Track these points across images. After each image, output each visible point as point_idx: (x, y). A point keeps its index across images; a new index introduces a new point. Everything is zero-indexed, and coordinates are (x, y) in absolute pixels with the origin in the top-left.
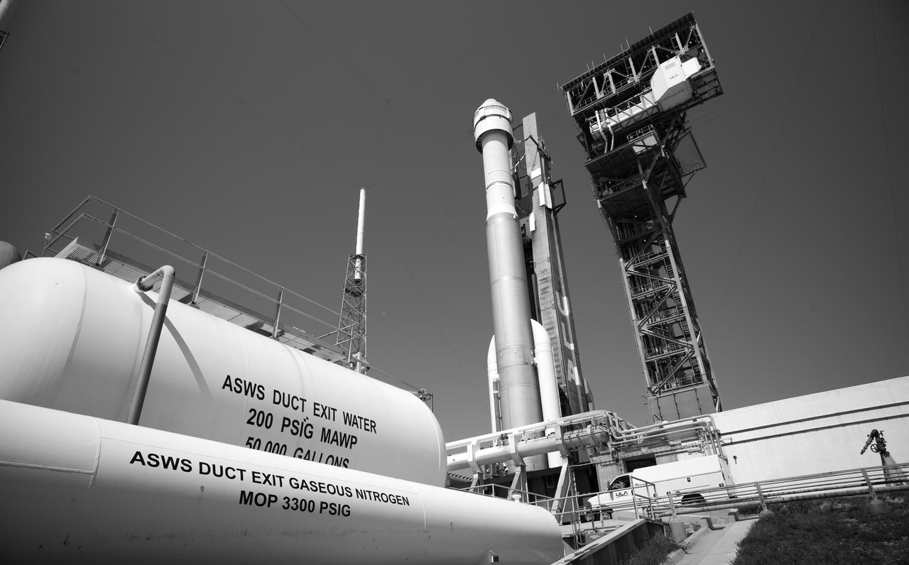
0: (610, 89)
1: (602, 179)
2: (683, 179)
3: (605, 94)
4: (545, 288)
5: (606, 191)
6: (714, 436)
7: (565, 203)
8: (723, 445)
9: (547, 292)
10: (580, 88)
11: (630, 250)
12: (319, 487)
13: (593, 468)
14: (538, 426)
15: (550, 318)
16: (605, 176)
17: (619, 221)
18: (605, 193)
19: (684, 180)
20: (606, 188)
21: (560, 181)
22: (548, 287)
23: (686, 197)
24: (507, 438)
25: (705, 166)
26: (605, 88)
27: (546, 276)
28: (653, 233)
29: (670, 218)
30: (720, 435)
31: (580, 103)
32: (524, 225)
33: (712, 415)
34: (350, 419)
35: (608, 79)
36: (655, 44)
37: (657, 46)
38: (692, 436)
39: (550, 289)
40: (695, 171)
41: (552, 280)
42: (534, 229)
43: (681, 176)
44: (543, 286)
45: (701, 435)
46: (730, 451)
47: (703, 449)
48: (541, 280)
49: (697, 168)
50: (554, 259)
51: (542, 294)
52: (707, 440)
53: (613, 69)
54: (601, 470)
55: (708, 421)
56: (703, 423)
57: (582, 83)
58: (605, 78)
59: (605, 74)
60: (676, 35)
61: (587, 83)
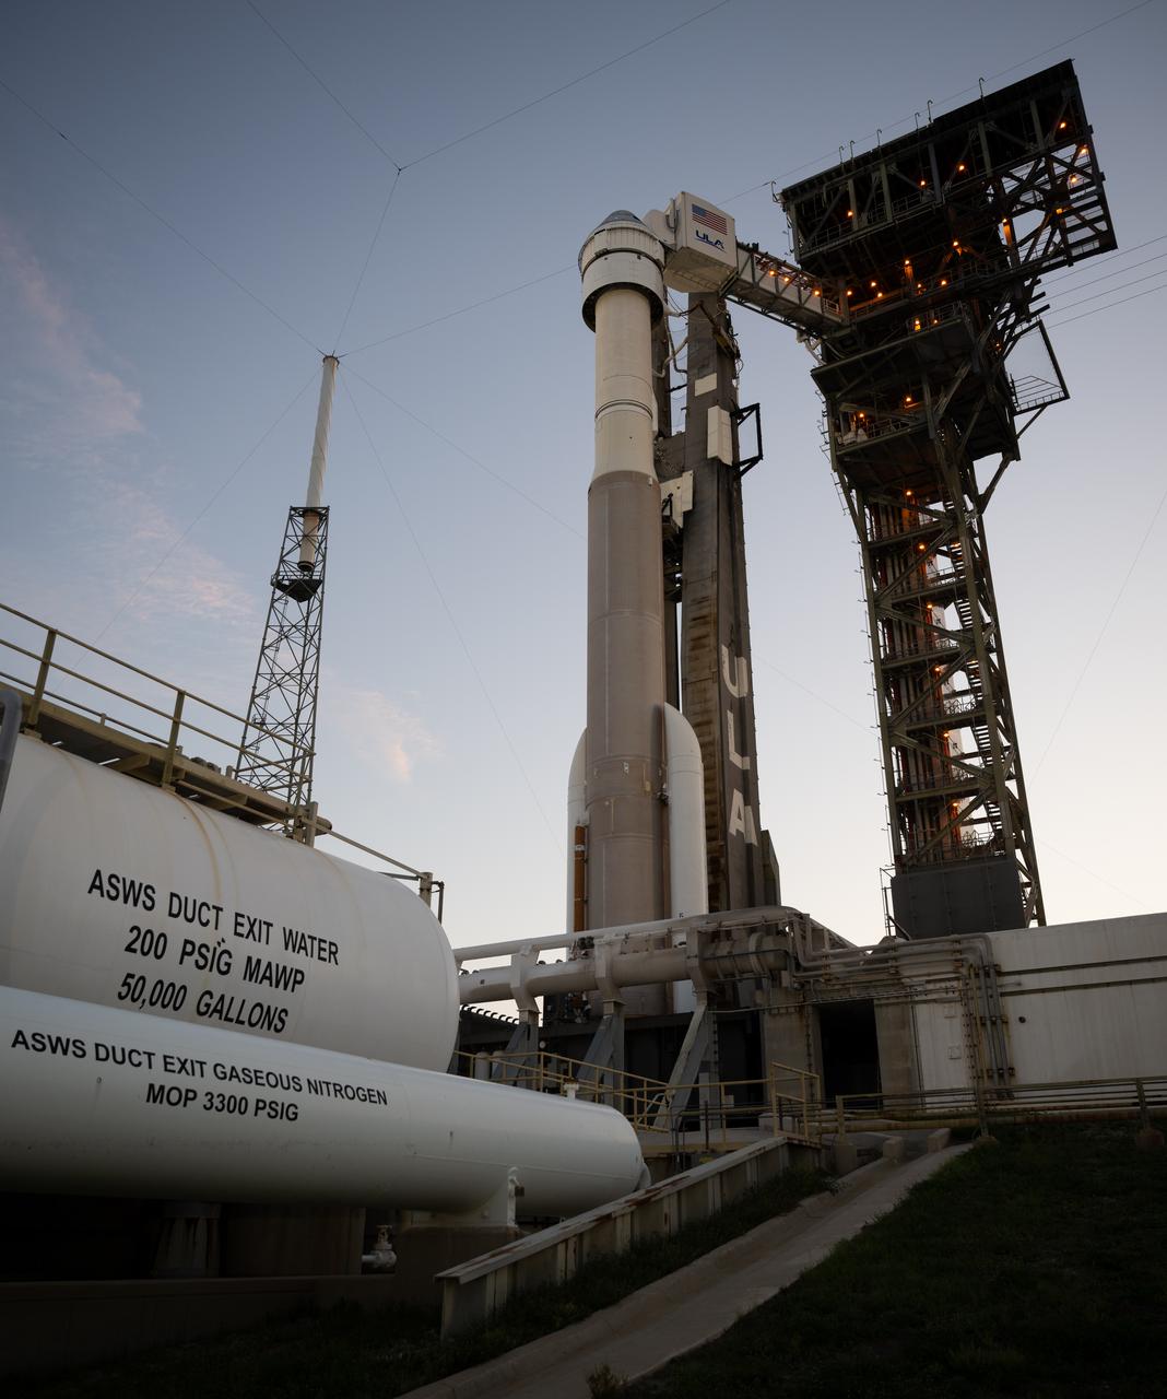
0: (882, 212)
1: (844, 407)
2: (1016, 418)
3: (869, 222)
4: (700, 638)
5: (851, 435)
6: (987, 975)
7: (760, 457)
8: (1003, 994)
9: (704, 646)
10: (819, 199)
11: (889, 563)
12: (254, 1077)
13: (755, 1018)
14: (656, 927)
15: (705, 701)
17: (872, 500)
18: (849, 437)
19: (1020, 421)
20: (853, 427)
21: (756, 407)
22: (705, 637)
23: (1018, 458)
24: (592, 946)
25: (1067, 397)
26: (872, 206)
27: (705, 612)
28: (940, 531)
29: (982, 502)
30: (1000, 974)
31: (815, 234)
32: (671, 495)
33: (989, 934)
34: (294, 941)
35: (880, 186)
36: (985, 121)
37: (992, 126)
38: (947, 969)
39: (711, 641)
40: (1043, 406)
41: (717, 623)
42: (690, 507)
43: (1014, 413)
44: (697, 632)
45: (964, 971)
46: (1013, 1007)
47: (965, 998)
48: (694, 619)
49: (1048, 399)
50: (725, 575)
51: (693, 649)
52: (973, 983)
53: (894, 166)
54: (768, 1023)
55: (980, 945)
56: (972, 950)
57: (824, 190)
58: (874, 184)
59: (874, 174)
60: (1033, 105)
61: (836, 190)
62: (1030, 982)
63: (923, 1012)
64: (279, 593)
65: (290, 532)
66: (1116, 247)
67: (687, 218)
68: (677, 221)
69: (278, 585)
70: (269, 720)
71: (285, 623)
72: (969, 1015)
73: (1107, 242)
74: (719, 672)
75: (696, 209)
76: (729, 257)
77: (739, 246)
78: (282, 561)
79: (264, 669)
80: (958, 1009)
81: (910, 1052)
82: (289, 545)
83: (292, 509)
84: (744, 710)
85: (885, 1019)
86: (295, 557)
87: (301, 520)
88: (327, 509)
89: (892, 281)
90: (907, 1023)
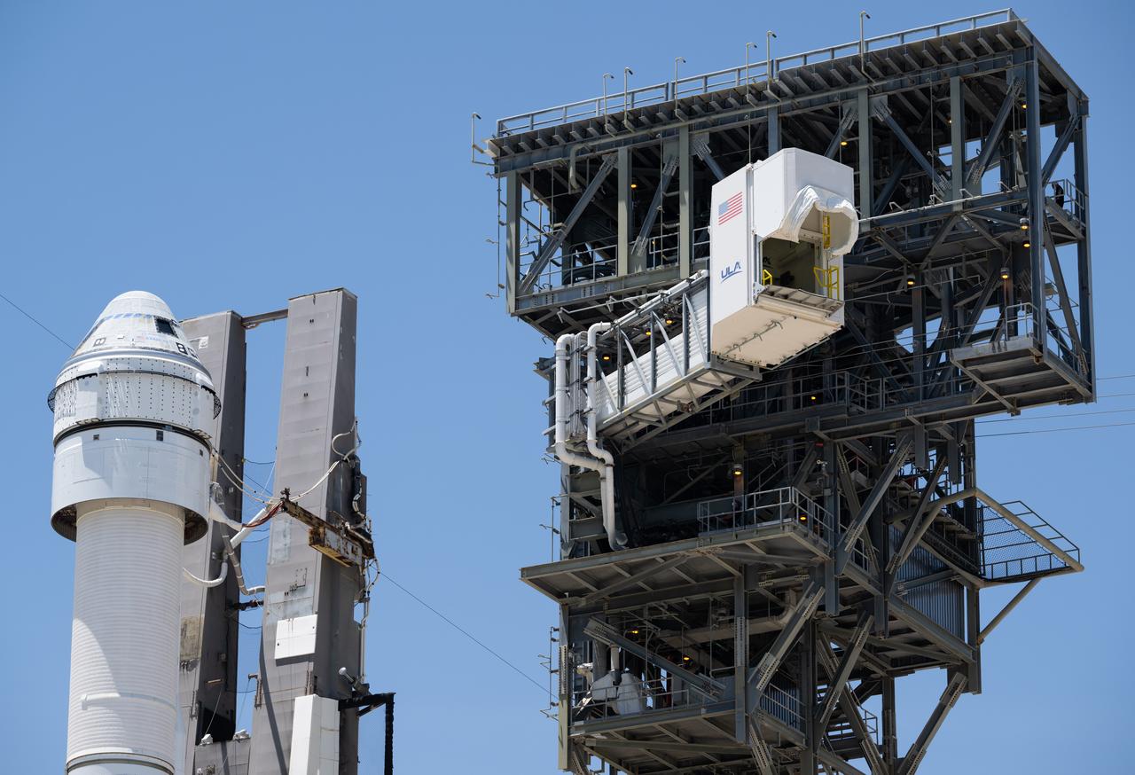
5: (608, 680)
10: (563, 173)
21: (388, 700)
23: (980, 692)
35: (674, 183)
36: (874, 91)
37: (883, 108)
40: (1033, 577)
49: (1043, 565)
53: (704, 142)
57: (573, 158)
58: (666, 172)
59: (668, 150)
60: (955, 83)
61: (597, 162)
66: (1089, 399)
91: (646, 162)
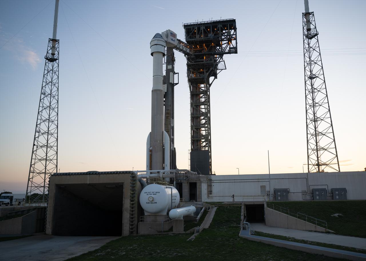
1: (191, 70)
2: (217, 71)
3: (199, 37)
4: (168, 117)
5: (191, 74)
7: (178, 83)
9: (168, 118)
11: (194, 97)
13: (181, 183)
15: (168, 128)
16: (192, 69)
17: (192, 85)
18: (191, 75)
19: (218, 71)
20: (192, 73)
21: (178, 73)
22: (169, 116)
23: (217, 78)
24: (159, 172)
25: (226, 69)
26: (200, 34)
27: (169, 112)
29: (210, 85)
30: (212, 180)
31: (189, 36)
35: (202, 31)
36: (221, 24)
37: (221, 26)
38: (205, 179)
39: (169, 117)
40: (222, 70)
41: (170, 114)
42: (166, 91)
43: (217, 70)
44: (167, 115)
45: (208, 180)
46: (213, 184)
47: (207, 183)
48: (167, 113)
50: (172, 105)
51: (166, 118)
52: (209, 181)
53: (204, 27)
54: (183, 184)
55: (210, 177)
56: (209, 177)
57: (192, 27)
58: (201, 30)
59: (201, 28)
60: (228, 25)
61: (194, 28)
62: (215, 181)
63: (202, 184)
64: (47, 61)
65: (49, 45)
66: (237, 53)
67: (169, 35)
68: (168, 35)
69: (47, 59)
70: (47, 93)
71: (49, 69)
72: (208, 185)
73: (236, 52)
74: (171, 123)
75: (171, 33)
76: (176, 43)
77: (178, 40)
78: (47, 52)
79: (44, 80)
80: (207, 184)
81: (201, 189)
82: (49, 48)
83: (49, 39)
84: (173, 128)
85: (198, 184)
86: (50, 52)
87: (51, 41)
88: (59, 40)
89: (201, 46)
90: (201, 185)
91: (199, 29)
